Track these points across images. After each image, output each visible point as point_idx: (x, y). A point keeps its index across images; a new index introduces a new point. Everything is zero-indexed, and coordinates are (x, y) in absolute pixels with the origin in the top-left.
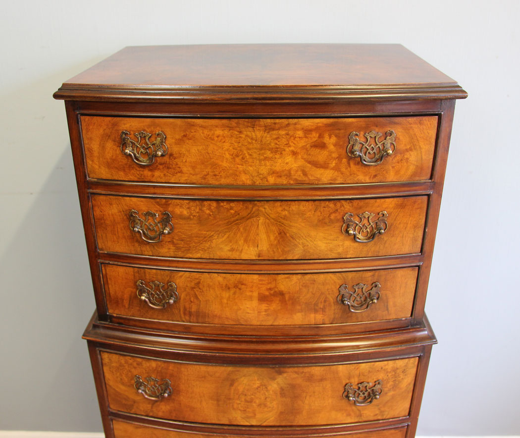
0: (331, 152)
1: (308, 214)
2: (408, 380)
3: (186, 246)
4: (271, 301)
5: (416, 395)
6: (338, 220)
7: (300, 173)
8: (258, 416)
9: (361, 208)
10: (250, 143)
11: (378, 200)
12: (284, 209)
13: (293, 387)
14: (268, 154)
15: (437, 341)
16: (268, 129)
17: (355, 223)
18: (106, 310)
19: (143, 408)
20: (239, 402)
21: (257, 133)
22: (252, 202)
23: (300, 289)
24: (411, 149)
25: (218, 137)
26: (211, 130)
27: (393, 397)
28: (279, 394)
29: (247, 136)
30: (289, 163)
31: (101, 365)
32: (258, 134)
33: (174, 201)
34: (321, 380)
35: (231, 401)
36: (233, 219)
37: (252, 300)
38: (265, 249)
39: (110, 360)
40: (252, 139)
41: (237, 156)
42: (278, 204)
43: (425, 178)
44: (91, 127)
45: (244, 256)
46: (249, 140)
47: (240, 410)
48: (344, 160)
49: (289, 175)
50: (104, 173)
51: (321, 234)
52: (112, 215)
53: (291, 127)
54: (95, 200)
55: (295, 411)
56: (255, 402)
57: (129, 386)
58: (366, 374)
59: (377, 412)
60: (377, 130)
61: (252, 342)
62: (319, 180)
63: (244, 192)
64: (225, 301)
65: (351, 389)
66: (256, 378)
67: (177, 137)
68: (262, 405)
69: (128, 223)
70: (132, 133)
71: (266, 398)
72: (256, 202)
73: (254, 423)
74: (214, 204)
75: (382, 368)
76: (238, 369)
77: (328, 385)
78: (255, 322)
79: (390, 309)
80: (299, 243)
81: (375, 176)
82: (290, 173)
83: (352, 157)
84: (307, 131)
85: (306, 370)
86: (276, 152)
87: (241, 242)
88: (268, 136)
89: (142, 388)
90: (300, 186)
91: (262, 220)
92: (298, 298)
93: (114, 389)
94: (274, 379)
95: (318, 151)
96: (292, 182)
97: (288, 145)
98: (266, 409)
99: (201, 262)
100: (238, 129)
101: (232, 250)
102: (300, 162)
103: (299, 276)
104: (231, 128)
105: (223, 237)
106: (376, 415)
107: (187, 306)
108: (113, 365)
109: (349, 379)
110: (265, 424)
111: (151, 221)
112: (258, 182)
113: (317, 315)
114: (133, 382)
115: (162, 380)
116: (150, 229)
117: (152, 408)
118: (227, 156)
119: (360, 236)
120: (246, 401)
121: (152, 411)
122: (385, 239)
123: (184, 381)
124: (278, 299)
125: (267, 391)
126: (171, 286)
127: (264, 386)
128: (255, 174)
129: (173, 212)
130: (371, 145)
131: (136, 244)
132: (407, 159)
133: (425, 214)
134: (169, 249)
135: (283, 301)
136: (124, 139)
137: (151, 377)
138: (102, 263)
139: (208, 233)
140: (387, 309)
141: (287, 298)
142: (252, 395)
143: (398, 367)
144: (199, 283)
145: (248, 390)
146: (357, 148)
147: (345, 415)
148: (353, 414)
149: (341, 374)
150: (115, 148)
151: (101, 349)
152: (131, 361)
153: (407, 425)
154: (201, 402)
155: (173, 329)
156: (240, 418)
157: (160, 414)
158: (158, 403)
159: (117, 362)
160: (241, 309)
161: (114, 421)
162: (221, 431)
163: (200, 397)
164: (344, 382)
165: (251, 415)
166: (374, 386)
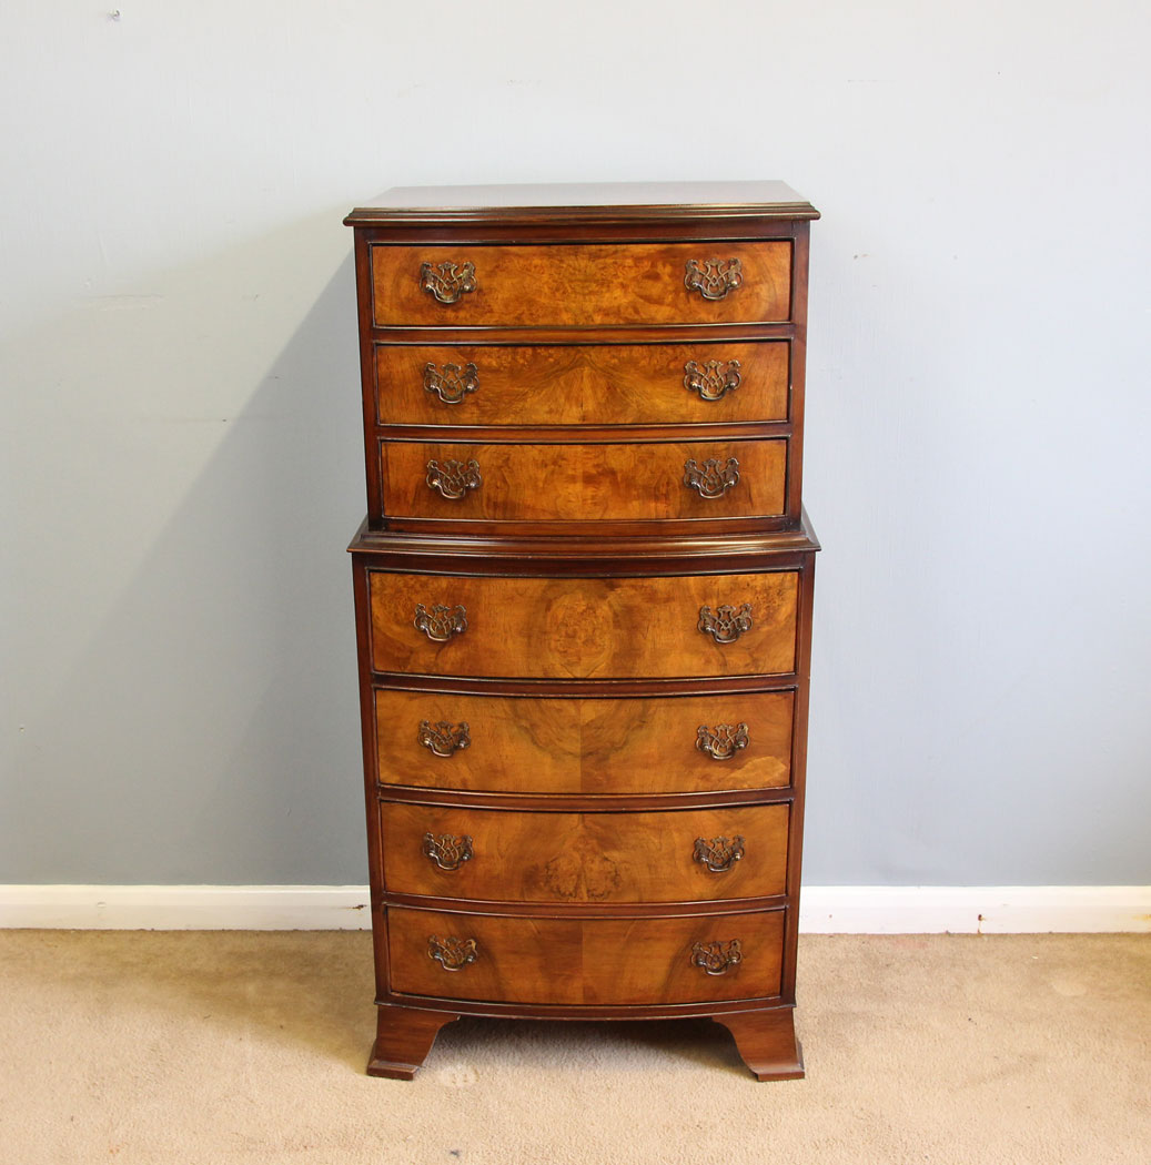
0: (666, 285)
1: (643, 363)
2: (787, 608)
3: (494, 408)
4: (600, 483)
6: (678, 371)
7: (631, 310)
8: (584, 661)
9: (705, 355)
10: (571, 273)
11: (726, 346)
12: (614, 357)
13: (629, 610)
14: (594, 287)
15: (820, 547)
16: (593, 257)
17: (699, 374)
18: (381, 511)
19: (423, 661)
20: (558, 638)
21: (580, 261)
22: (576, 348)
23: (635, 465)
24: (761, 282)
25: (535, 267)
26: (527, 259)
27: (769, 635)
28: (611, 621)
29: (568, 265)
30: (617, 298)
31: (368, 597)
32: (582, 263)
33: (481, 348)
34: (667, 600)
35: (546, 637)
36: (551, 370)
37: (575, 482)
38: (591, 409)
39: (383, 584)
40: (574, 269)
41: (557, 290)
42: (605, 349)
43: (782, 319)
44: (385, 260)
45: (565, 420)
46: (571, 270)
47: (558, 651)
48: (682, 294)
49: (617, 312)
50: (396, 317)
51: (658, 389)
52: (402, 372)
53: (619, 255)
54: (381, 353)
55: (629, 652)
56: (580, 638)
57: (407, 625)
58: (728, 593)
59: (748, 661)
60: (718, 257)
61: (576, 542)
62: (653, 319)
63: (565, 335)
64: (541, 484)
65: (708, 616)
66: (581, 597)
67: (488, 268)
68: (589, 641)
69: (421, 379)
70: (434, 264)
71: (594, 630)
72: (580, 348)
73: (578, 675)
74: (530, 351)
75: (748, 585)
76: (557, 582)
77: (676, 606)
78: (579, 516)
79: (754, 500)
80: (632, 402)
81: (720, 315)
82: (619, 311)
83: (695, 292)
84: (638, 259)
85: (647, 582)
86: (602, 284)
87: (562, 400)
88: (593, 265)
89: (425, 623)
90: (631, 326)
91: (587, 370)
92: (633, 478)
93: (384, 634)
94: (604, 597)
95: (650, 282)
96: (621, 322)
97: (616, 276)
98: (594, 650)
99: (510, 429)
100: (558, 257)
101: (551, 412)
102: (631, 297)
103: (634, 447)
104: (551, 256)
105: (539, 394)
106: (747, 665)
107: (492, 495)
108: (386, 592)
109: (704, 600)
110: (592, 676)
111: (451, 376)
112: (582, 321)
113: (659, 505)
114: (413, 616)
115: (453, 607)
116: (449, 386)
117: (436, 658)
118: (546, 290)
119: (707, 392)
120: (568, 635)
121: (436, 665)
122: (739, 398)
123: (483, 608)
124: (608, 480)
125: (595, 617)
126: (472, 465)
127: (591, 609)
128: (578, 312)
129: (478, 364)
130: (711, 275)
131: (431, 410)
132: (758, 294)
133: (786, 367)
134: (472, 412)
135: (615, 483)
136: (425, 273)
137: (438, 604)
138: (382, 441)
139: (521, 389)
140: (751, 500)
141: (619, 479)
142: (576, 625)
143: (771, 584)
144: (508, 459)
145: (570, 616)
146: (696, 279)
147: (703, 661)
148: (713, 660)
149: (693, 592)
150: (413, 284)
151: (371, 568)
152: (412, 582)
153: (794, 689)
154: (506, 640)
155: (471, 531)
156: (558, 666)
157: (448, 668)
158: (446, 649)
159: (392, 587)
160: (560, 496)
161: (378, 692)
162: (532, 688)
163: (505, 632)
164: (699, 604)
165: (574, 659)
166: (740, 614)
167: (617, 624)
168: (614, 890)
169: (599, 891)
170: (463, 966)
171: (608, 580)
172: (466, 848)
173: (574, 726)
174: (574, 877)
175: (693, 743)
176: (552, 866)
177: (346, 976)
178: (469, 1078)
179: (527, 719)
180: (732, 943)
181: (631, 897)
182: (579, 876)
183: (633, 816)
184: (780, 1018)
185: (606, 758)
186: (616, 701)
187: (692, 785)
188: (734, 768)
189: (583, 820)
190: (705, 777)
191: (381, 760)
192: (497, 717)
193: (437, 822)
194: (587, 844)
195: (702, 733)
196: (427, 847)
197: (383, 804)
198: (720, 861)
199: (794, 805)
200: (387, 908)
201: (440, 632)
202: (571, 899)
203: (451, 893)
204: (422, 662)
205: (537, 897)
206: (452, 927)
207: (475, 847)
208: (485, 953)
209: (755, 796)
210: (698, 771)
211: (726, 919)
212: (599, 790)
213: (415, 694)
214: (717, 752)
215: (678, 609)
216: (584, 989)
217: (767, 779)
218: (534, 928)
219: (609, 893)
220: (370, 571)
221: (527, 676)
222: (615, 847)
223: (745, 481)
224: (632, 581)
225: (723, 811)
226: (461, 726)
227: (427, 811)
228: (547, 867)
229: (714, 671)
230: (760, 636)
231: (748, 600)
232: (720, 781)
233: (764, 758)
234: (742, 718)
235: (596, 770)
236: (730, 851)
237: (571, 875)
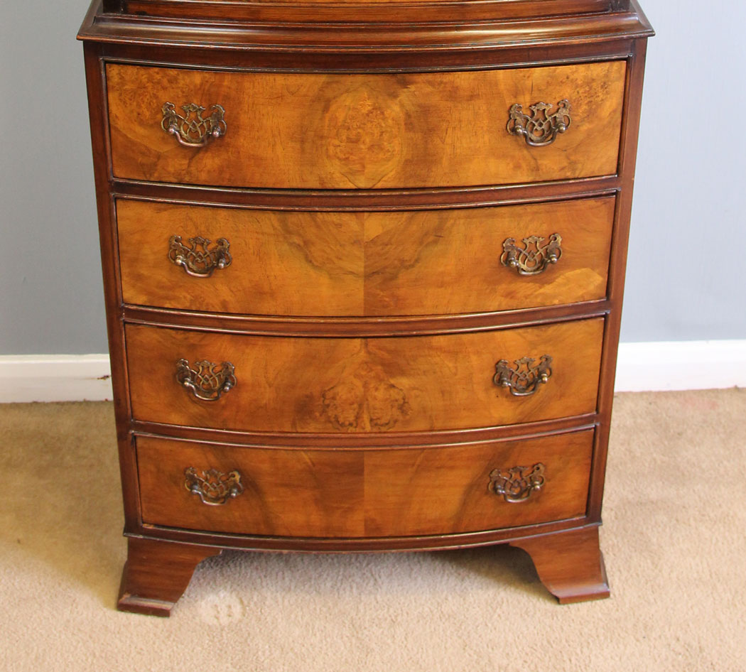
2: (611, 103)
5: (627, 134)
8: (370, 169)
13: (425, 110)
15: (653, 31)
19: (173, 168)
20: (337, 142)
27: (589, 134)
28: (403, 123)
31: (104, 92)
34: (472, 97)
35: (324, 142)
39: (122, 78)
47: (338, 158)
55: (424, 158)
56: (364, 142)
57: (152, 126)
58: (543, 88)
59: (565, 164)
61: (360, 31)
65: (519, 115)
66: (366, 95)
68: (376, 147)
71: (382, 134)
73: (362, 185)
75: (568, 78)
76: (337, 78)
77: (480, 105)
85: (448, 78)
89: (175, 126)
93: (125, 136)
94: (394, 96)
98: (381, 156)
106: (563, 169)
108: (126, 87)
109: (515, 97)
110: (379, 186)
114: (159, 116)
115: (210, 107)
117: (189, 166)
120: (349, 140)
121: (189, 173)
123: (246, 108)
125: (383, 119)
137: (191, 103)
142: (360, 128)
143: (594, 76)
145: (352, 118)
147: (511, 166)
148: (524, 165)
149: (502, 87)
151: (108, 59)
152: (158, 77)
153: (616, 193)
154: (274, 146)
155: (231, 16)
156: (337, 175)
157: (203, 177)
158: (201, 155)
159: (133, 82)
161: (119, 203)
162: (308, 200)
163: (273, 136)
164: (508, 103)
165: (357, 167)
166: (557, 111)
167: (409, 126)
168: (401, 418)
169: (383, 421)
170: (224, 499)
171: (399, 76)
172: (227, 376)
173: (356, 242)
174: (355, 406)
175: (497, 257)
176: (330, 394)
177: (92, 466)
178: (234, 610)
179: (300, 235)
180: (535, 467)
181: (420, 425)
182: (361, 406)
183: (424, 339)
184: (584, 538)
185: (394, 277)
186: (406, 214)
187: (495, 303)
188: (543, 283)
189: (366, 345)
190: (510, 295)
191: (125, 278)
192: (263, 234)
193: (192, 347)
194: (371, 370)
195: (507, 247)
196: (181, 375)
197: (127, 326)
198: (524, 383)
199: (610, 318)
200: (135, 437)
201: (194, 136)
202: (351, 429)
203: (210, 424)
204: (171, 169)
205: (312, 428)
206: (212, 459)
207: (238, 376)
208: (251, 485)
209: (567, 311)
210: (502, 288)
211: (529, 442)
212: (386, 312)
213: (163, 206)
214: (524, 267)
215: (484, 108)
216: (366, 521)
217: (581, 292)
218: (308, 460)
219: (396, 421)
220: (106, 62)
221: (300, 186)
222: (403, 373)
224: (430, 77)
225: (530, 330)
226: (220, 242)
227: (180, 336)
228: (324, 396)
229: (524, 176)
230: (580, 135)
231: (567, 95)
232: (526, 297)
233: (578, 271)
234: (555, 229)
235: (382, 290)
236: (536, 372)
237: (352, 404)
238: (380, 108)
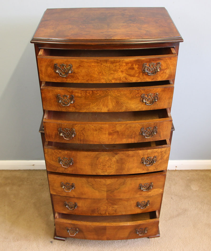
0: (136, 71)
1: (128, 95)
3: (80, 108)
6: (139, 97)
7: (124, 79)
8: (108, 171)
9: (148, 92)
10: (105, 68)
11: (155, 89)
12: (118, 93)
13: (121, 159)
14: (112, 72)
16: (112, 63)
17: (146, 98)
20: (100, 166)
24: (167, 69)
25: (93, 66)
26: (90, 63)
27: (161, 163)
28: (116, 162)
29: (104, 65)
30: (120, 75)
34: (133, 156)
35: (97, 166)
36: (98, 97)
38: (111, 108)
39: (48, 151)
40: (106, 66)
41: (100, 73)
42: (116, 91)
44: (42, 62)
45: (103, 111)
46: (105, 67)
47: (101, 169)
48: (141, 74)
50: (47, 79)
51: (133, 102)
52: (50, 96)
53: (121, 62)
54: (42, 91)
55: (122, 169)
56: (106, 166)
57: (56, 161)
58: (150, 154)
59: (155, 169)
60: (154, 62)
62: (131, 81)
64: (95, 135)
65: (144, 160)
66: (107, 156)
67: (77, 66)
68: (109, 167)
69: (56, 99)
70: (59, 64)
71: (111, 164)
73: (106, 174)
74: (91, 92)
75: (156, 151)
77: (135, 158)
78: (107, 143)
79: (161, 136)
80: (124, 106)
81: (153, 79)
82: (121, 79)
83: (144, 72)
84: (127, 63)
85: (127, 152)
86: (115, 71)
87: (101, 106)
88: (112, 65)
89: (61, 162)
91: (109, 97)
92: (124, 133)
93: (49, 163)
94: (114, 156)
95: (131, 70)
96: (121, 82)
97: (120, 69)
98: (111, 168)
100: (101, 63)
101: (98, 109)
102: (124, 75)
103: (125, 125)
104: (98, 63)
105: (94, 104)
106: (154, 170)
107: (80, 138)
108: (49, 153)
109: (143, 156)
110: (110, 174)
111: (66, 98)
112: (108, 82)
113: (132, 140)
114: (57, 159)
115: (69, 158)
116: (65, 101)
117: (65, 169)
118: (96, 73)
119: (148, 103)
120: (103, 165)
121: (65, 171)
122: (157, 103)
123: (78, 158)
125: (111, 161)
126: (73, 130)
128: (107, 79)
129: (75, 95)
130: (151, 68)
131: (59, 108)
132: (165, 72)
134: (73, 109)
136: (56, 67)
137: (65, 157)
139: (88, 103)
141: (120, 134)
142: (106, 163)
143: (163, 151)
144: (84, 128)
145: (104, 161)
146: (146, 69)
147: (142, 170)
148: (145, 169)
149: (140, 154)
150: (52, 70)
152: (57, 152)
154: (85, 166)
156: (100, 172)
157: (68, 172)
159: (51, 152)
160: (101, 138)
163: (85, 164)
164: (141, 157)
165: (105, 171)
166: (153, 158)
168: (115, 213)
169: (111, 214)
172: (76, 205)
173: (105, 185)
174: (105, 211)
175: (137, 187)
176: (99, 209)
179: (91, 183)
180: (146, 228)
182: (106, 211)
185: (113, 191)
189: (107, 200)
192: (82, 183)
193: (67, 199)
194: (108, 204)
195: (140, 185)
196: (65, 205)
198: (143, 206)
201: (66, 164)
202: (104, 215)
204: (61, 170)
206: (72, 226)
207: (78, 205)
208: (81, 231)
214: (144, 189)
215: (136, 158)
219: (114, 214)
221: (91, 174)
222: (116, 205)
223: (159, 132)
226: (72, 184)
227: (65, 197)
228: (98, 209)
230: (158, 163)
231: (156, 155)
232: (144, 195)
233: (157, 189)
234: (152, 181)
235: (111, 194)
236: (146, 204)
237: (104, 210)
238: (110, 159)
